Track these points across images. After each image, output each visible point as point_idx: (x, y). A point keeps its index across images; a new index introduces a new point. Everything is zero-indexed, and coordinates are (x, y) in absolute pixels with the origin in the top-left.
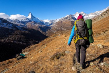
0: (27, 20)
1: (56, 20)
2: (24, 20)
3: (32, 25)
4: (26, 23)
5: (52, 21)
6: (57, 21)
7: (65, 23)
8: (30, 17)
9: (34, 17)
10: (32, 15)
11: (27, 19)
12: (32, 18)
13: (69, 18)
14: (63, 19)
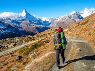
0: (20, 19)
1: (58, 18)
2: (17, 19)
3: (27, 26)
4: (20, 23)
5: (52, 19)
6: (59, 19)
8: (23, 14)
9: (29, 15)
10: (26, 11)
11: (20, 17)
12: (26, 15)
13: (74, 16)
14: (66, 18)
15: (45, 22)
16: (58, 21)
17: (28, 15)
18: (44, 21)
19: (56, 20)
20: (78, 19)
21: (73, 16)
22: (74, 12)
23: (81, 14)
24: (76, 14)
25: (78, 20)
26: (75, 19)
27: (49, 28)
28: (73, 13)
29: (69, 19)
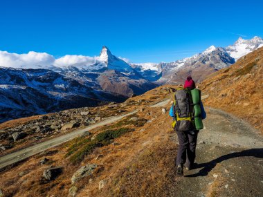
0: (97, 68)
1: (177, 62)
2: (90, 68)
3: (112, 82)
4: (96, 76)
5: (164, 65)
6: (179, 66)
7: (199, 75)
8: (103, 57)
9: (116, 58)
10: (109, 52)
11: (96, 64)
12: (109, 60)
13: (213, 58)
14: (195, 62)
15: (149, 72)
16: (176, 69)
17: (112, 58)
18: (146, 71)
19: (172, 67)
20: (223, 64)
21: (210, 57)
22: (213, 48)
23: (228, 52)
24: (218, 52)
25: (223, 66)
26: (216, 65)
27: (158, 85)
28: (211, 51)
29: (202, 64)
